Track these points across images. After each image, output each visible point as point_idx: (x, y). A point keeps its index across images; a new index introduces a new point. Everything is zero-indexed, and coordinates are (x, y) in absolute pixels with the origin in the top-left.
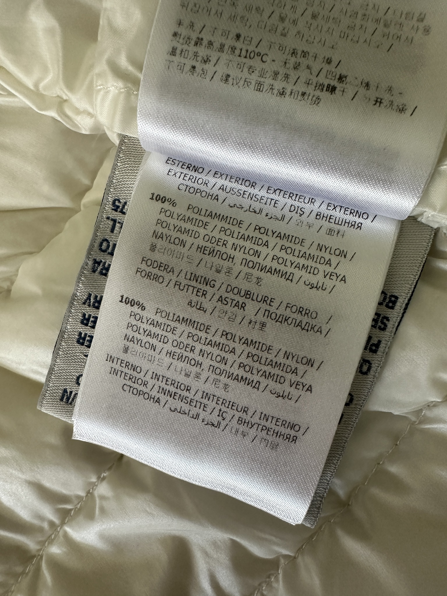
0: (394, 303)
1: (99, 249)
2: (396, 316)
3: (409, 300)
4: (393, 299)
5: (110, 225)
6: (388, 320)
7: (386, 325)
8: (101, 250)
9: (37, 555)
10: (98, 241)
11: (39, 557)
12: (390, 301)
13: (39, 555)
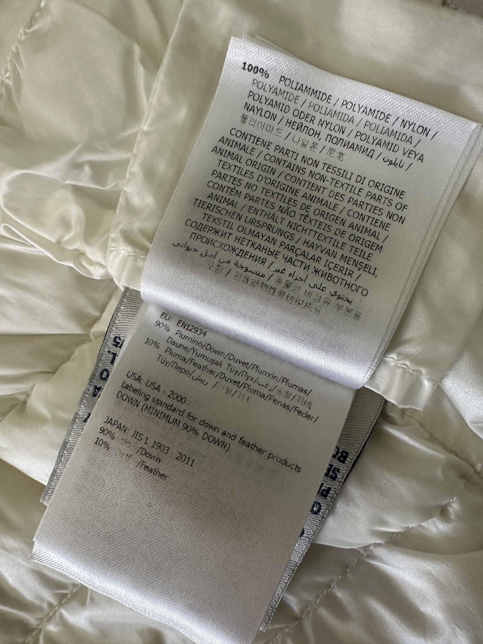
0: (345, 458)
1: (100, 378)
2: (346, 469)
3: (358, 457)
4: (344, 454)
5: (110, 357)
6: (339, 472)
7: (336, 475)
8: (101, 378)
9: (36, 628)
10: (100, 371)
11: (38, 630)
12: (342, 456)
13: (38, 629)
